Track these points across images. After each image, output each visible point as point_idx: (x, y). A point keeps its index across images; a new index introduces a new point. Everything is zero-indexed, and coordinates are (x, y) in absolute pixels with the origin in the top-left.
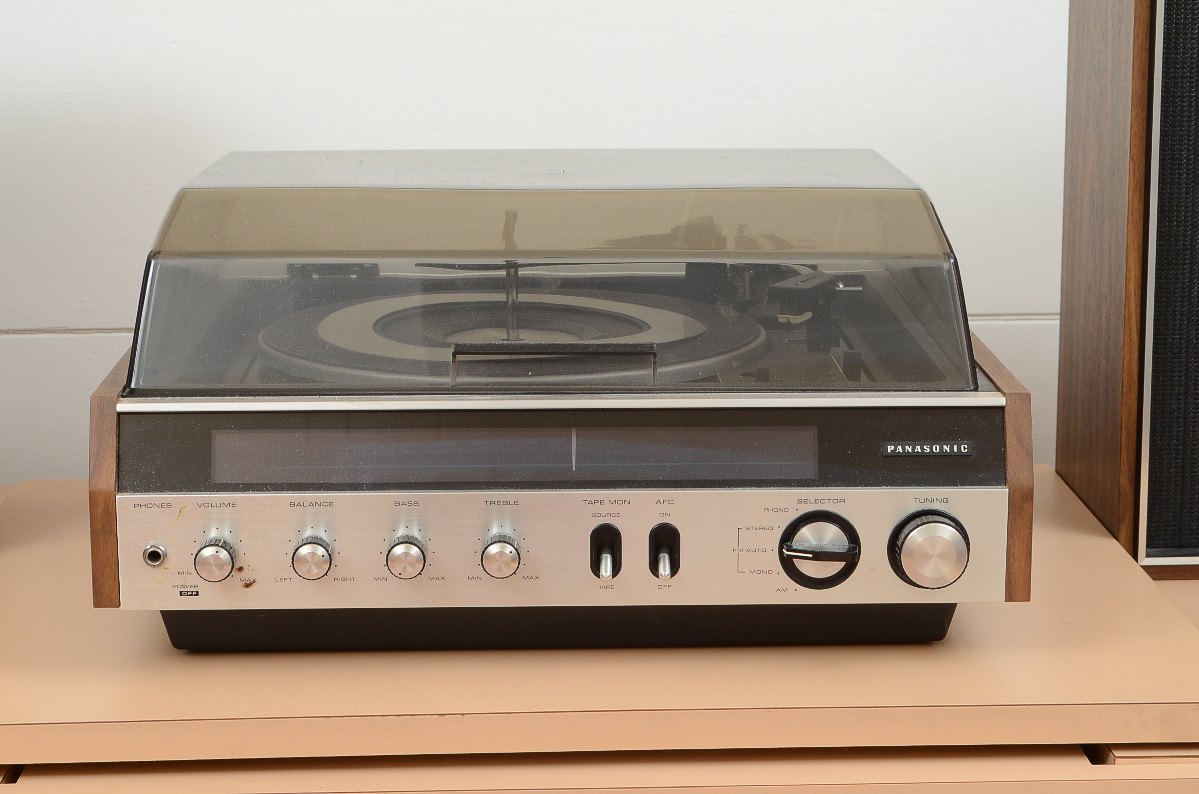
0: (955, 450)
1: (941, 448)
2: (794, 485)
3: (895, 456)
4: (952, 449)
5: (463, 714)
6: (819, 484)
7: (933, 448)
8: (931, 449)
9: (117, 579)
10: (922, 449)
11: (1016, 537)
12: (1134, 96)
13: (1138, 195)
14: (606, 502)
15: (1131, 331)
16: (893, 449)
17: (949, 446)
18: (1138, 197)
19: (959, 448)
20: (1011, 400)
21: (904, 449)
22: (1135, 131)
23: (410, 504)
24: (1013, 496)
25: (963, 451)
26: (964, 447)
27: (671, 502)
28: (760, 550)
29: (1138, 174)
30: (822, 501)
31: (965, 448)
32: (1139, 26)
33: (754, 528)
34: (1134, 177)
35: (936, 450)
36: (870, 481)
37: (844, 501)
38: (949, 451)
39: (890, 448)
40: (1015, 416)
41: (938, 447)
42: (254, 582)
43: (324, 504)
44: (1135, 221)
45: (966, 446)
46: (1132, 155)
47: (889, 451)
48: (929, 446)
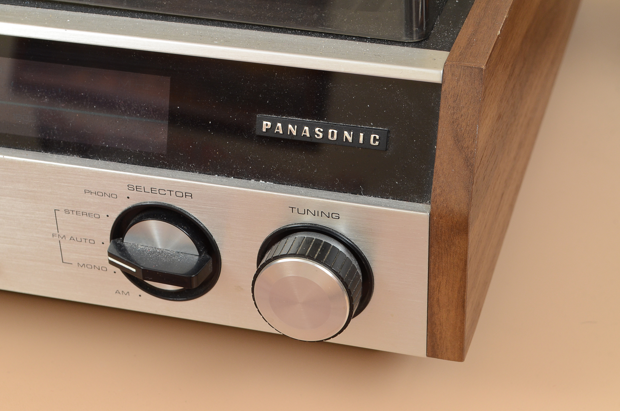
0: (361, 141)
1: (340, 135)
2: (131, 159)
3: (271, 137)
4: (359, 136)
6: (164, 163)
7: (327, 133)
8: (325, 133)
10: (312, 132)
11: (442, 279)
16: (269, 126)
17: (352, 133)
19: (367, 139)
20: (452, 75)
21: (285, 128)
24: (438, 224)
25: (372, 143)
26: (375, 137)
28: (87, 241)
30: (161, 192)
31: (375, 140)
33: (75, 213)
35: (332, 136)
36: (236, 168)
37: (191, 196)
38: (351, 141)
39: (266, 125)
40: (455, 101)
41: (335, 132)
45: (377, 137)
47: (264, 130)
48: (322, 130)
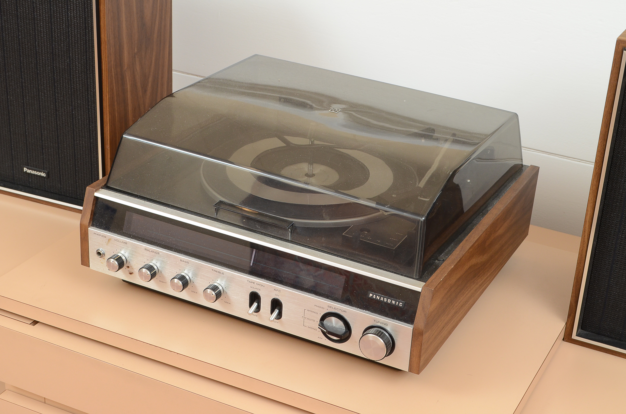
0: (397, 304)
1: (391, 301)
3: (372, 299)
4: (396, 303)
5: (178, 354)
6: (339, 301)
7: (388, 300)
8: (387, 300)
9: (88, 257)
10: (384, 299)
11: (415, 348)
12: (601, 134)
13: (596, 179)
14: (256, 283)
15: (585, 238)
16: (372, 295)
17: (395, 301)
18: (596, 180)
19: (399, 304)
20: (424, 290)
21: (376, 297)
22: (599, 150)
23: (186, 262)
24: (415, 331)
25: (400, 305)
27: (279, 291)
28: (313, 320)
29: (597, 169)
30: (337, 309)
31: (401, 304)
32: (608, 102)
33: (310, 311)
34: (596, 170)
35: (389, 301)
36: (360, 306)
37: (346, 312)
38: (394, 304)
40: (424, 298)
41: (390, 300)
42: (133, 273)
43: (156, 253)
44: (593, 190)
45: (402, 304)
46: (596, 160)
47: (370, 296)
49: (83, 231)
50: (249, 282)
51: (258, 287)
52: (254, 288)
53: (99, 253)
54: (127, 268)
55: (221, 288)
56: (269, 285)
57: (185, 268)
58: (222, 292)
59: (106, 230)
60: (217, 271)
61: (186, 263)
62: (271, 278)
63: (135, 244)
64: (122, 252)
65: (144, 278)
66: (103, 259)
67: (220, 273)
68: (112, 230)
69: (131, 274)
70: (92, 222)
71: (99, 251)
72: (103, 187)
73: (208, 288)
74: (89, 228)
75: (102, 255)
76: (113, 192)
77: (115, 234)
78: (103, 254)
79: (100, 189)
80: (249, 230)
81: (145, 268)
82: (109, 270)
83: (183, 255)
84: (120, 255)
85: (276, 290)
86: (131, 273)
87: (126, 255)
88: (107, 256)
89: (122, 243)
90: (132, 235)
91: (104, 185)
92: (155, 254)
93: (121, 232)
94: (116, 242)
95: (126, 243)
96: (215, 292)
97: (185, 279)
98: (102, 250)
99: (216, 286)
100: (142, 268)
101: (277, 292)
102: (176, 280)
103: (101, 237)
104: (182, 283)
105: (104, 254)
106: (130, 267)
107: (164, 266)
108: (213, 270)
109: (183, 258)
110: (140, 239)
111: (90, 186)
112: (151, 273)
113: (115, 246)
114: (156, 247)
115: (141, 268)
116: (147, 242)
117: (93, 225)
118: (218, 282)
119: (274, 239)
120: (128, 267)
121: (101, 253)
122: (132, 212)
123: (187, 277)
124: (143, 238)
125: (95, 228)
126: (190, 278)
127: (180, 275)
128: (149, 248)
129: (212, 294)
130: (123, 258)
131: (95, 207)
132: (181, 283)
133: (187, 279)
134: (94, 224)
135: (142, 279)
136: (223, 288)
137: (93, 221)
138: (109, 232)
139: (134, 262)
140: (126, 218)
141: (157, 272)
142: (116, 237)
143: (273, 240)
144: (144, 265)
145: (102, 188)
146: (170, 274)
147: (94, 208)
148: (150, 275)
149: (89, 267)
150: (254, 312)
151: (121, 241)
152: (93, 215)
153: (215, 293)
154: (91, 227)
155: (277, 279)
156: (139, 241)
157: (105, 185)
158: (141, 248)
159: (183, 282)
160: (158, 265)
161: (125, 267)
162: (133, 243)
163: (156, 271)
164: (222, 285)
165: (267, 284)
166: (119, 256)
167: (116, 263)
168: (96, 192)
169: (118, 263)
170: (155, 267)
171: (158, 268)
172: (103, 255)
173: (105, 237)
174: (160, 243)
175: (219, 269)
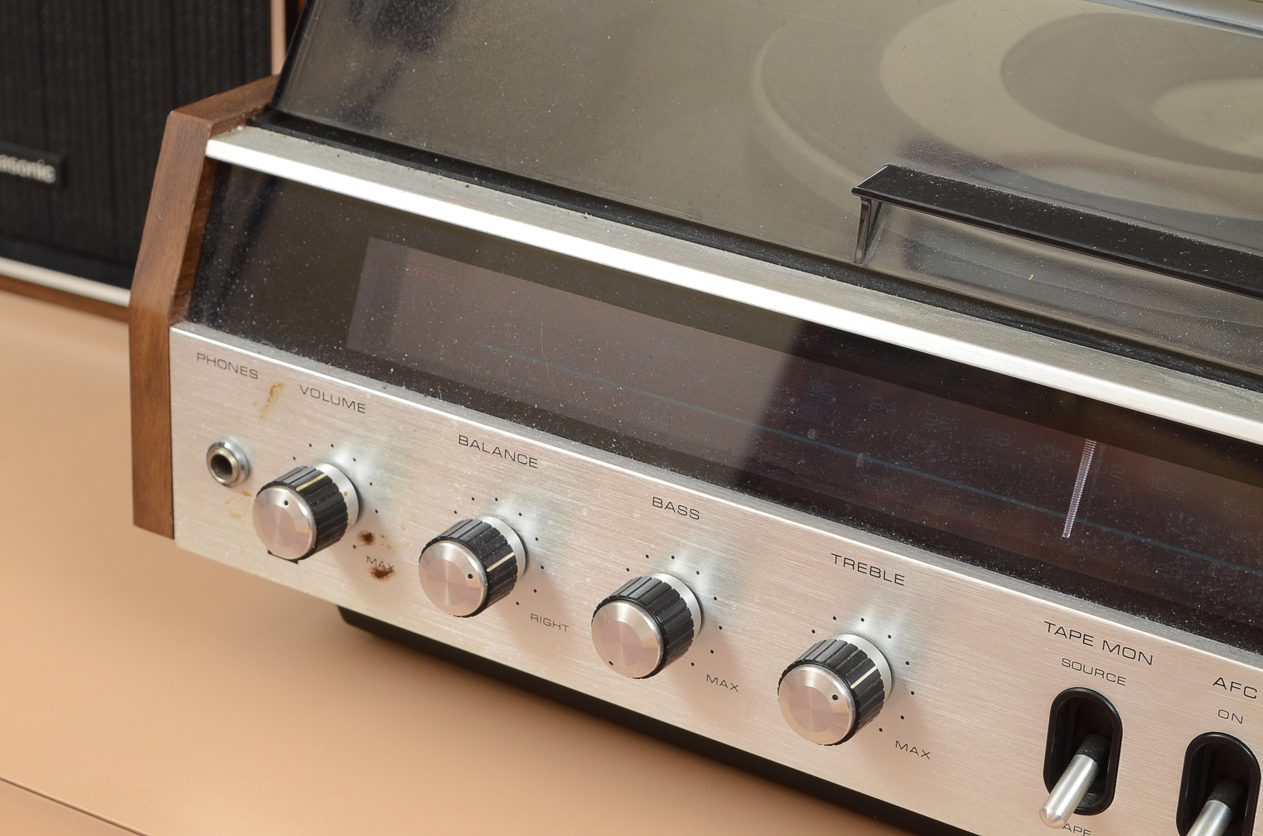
14: (1097, 641)
23: (682, 511)
27: (1250, 691)
42: (391, 572)
43: (521, 458)
49: (145, 346)
50: (1054, 629)
51: (1114, 663)
52: (1082, 668)
53: (220, 464)
54: (361, 544)
55: (879, 663)
56: (1184, 652)
57: (678, 544)
58: (887, 689)
59: (259, 341)
60: (860, 567)
61: (683, 518)
62: (1194, 610)
63: (406, 409)
64: (342, 458)
65: (447, 594)
66: (243, 497)
67: (877, 573)
68: (288, 340)
69: (381, 574)
70: (192, 300)
71: (221, 452)
72: (254, 118)
73: (811, 658)
74: (173, 330)
75: (235, 473)
76: (308, 140)
77: (307, 358)
78: (243, 468)
79: (240, 128)
80: (1057, 332)
81: (458, 541)
82: (270, 553)
83: (665, 472)
84: (326, 470)
85: (1228, 685)
86: (381, 569)
87: (362, 473)
88: (261, 478)
89: (340, 407)
90: (390, 365)
91: (260, 107)
92: (516, 464)
93: (338, 351)
94: (310, 399)
95: (361, 408)
96: (853, 687)
97: (676, 608)
98: (236, 447)
99: (856, 648)
100: (443, 538)
101: (1233, 701)
102: (624, 610)
103: (230, 374)
104: (661, 627)
105: (246, 469)
106: (377, 538)
107: (558, 532)
108: (840, 561)
109: (668, 488)
110: (435, 388)
111: (186, 108)
112: (485, 568)
113: (305, 422)
114: (522, 426)
115: (435, 541)
116: (472, 402)
117: (195, 316)
118: (862, 627)
119: (1219, 384)
120: (368, 538)
121: (232, 460)
122: (399, 242)
123: (688, 598)
124: (452, 382)
125: (203, 328)
126: (703, 602)
127: (650, 584)
128: (481, 431)
129: (835, 697)
130: (345, 488)
131: (208, 222)
132: (651, 625)
133: (685, 608)
134: (202, 310)
135: (436, 597)
136: (892, 663)
137: (197, 294)
138: (273, 350)
139: (401, 509)
140: (368, 274)
141: (521, 565)
142: (308, 375)
143: (1208, 386)
144: (452, 525)
145: (250, 123)
146: (588, 580)
147: (201, 224)
148: (484, 579)
149: (172, 536)
150: (1077, 812)
151: (336, 395)
152: (200, 262)
153: (853, 693)
154: (185, 324)
155: (1233, 622)
156: (429, 398)
157: (267, 109)
158: (436, 432)
159: (666, 622)
160: (528, 528)
161: (350, 536)
162: (395, 406)
163: (514, 557)
164: (887, 644)
165: (1169, 647)
166: (322, 473)
167: (305, 510)
168: (218, 139)
169: (315, 513)
170: (513, 541)
171: (529, 546)
172: (242, 476)
173: (254, 374)
174: (544, 407)
175: (875, 553)
